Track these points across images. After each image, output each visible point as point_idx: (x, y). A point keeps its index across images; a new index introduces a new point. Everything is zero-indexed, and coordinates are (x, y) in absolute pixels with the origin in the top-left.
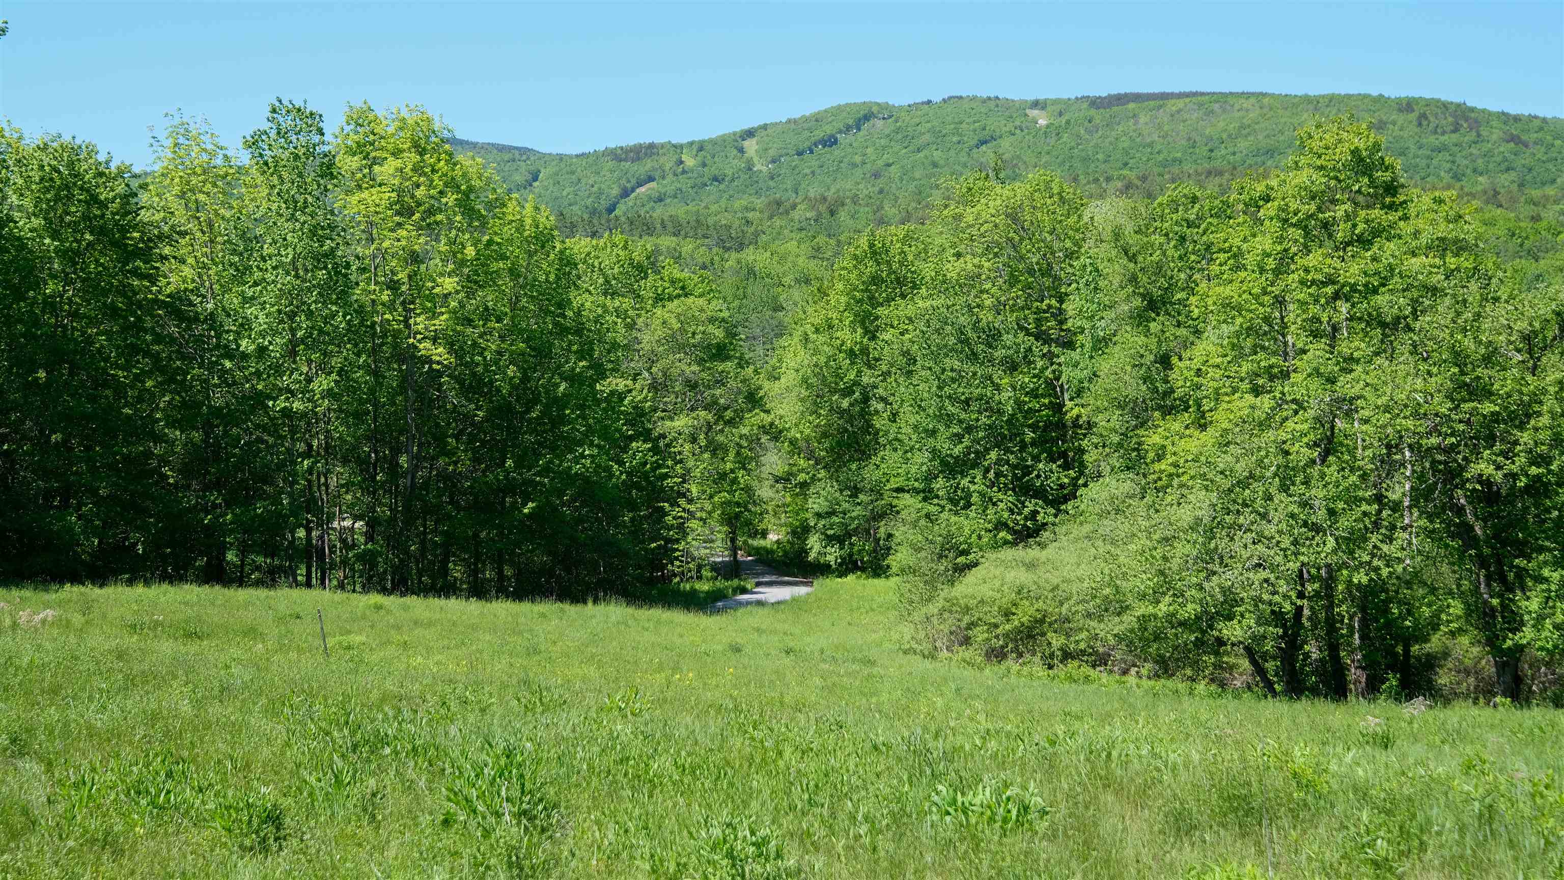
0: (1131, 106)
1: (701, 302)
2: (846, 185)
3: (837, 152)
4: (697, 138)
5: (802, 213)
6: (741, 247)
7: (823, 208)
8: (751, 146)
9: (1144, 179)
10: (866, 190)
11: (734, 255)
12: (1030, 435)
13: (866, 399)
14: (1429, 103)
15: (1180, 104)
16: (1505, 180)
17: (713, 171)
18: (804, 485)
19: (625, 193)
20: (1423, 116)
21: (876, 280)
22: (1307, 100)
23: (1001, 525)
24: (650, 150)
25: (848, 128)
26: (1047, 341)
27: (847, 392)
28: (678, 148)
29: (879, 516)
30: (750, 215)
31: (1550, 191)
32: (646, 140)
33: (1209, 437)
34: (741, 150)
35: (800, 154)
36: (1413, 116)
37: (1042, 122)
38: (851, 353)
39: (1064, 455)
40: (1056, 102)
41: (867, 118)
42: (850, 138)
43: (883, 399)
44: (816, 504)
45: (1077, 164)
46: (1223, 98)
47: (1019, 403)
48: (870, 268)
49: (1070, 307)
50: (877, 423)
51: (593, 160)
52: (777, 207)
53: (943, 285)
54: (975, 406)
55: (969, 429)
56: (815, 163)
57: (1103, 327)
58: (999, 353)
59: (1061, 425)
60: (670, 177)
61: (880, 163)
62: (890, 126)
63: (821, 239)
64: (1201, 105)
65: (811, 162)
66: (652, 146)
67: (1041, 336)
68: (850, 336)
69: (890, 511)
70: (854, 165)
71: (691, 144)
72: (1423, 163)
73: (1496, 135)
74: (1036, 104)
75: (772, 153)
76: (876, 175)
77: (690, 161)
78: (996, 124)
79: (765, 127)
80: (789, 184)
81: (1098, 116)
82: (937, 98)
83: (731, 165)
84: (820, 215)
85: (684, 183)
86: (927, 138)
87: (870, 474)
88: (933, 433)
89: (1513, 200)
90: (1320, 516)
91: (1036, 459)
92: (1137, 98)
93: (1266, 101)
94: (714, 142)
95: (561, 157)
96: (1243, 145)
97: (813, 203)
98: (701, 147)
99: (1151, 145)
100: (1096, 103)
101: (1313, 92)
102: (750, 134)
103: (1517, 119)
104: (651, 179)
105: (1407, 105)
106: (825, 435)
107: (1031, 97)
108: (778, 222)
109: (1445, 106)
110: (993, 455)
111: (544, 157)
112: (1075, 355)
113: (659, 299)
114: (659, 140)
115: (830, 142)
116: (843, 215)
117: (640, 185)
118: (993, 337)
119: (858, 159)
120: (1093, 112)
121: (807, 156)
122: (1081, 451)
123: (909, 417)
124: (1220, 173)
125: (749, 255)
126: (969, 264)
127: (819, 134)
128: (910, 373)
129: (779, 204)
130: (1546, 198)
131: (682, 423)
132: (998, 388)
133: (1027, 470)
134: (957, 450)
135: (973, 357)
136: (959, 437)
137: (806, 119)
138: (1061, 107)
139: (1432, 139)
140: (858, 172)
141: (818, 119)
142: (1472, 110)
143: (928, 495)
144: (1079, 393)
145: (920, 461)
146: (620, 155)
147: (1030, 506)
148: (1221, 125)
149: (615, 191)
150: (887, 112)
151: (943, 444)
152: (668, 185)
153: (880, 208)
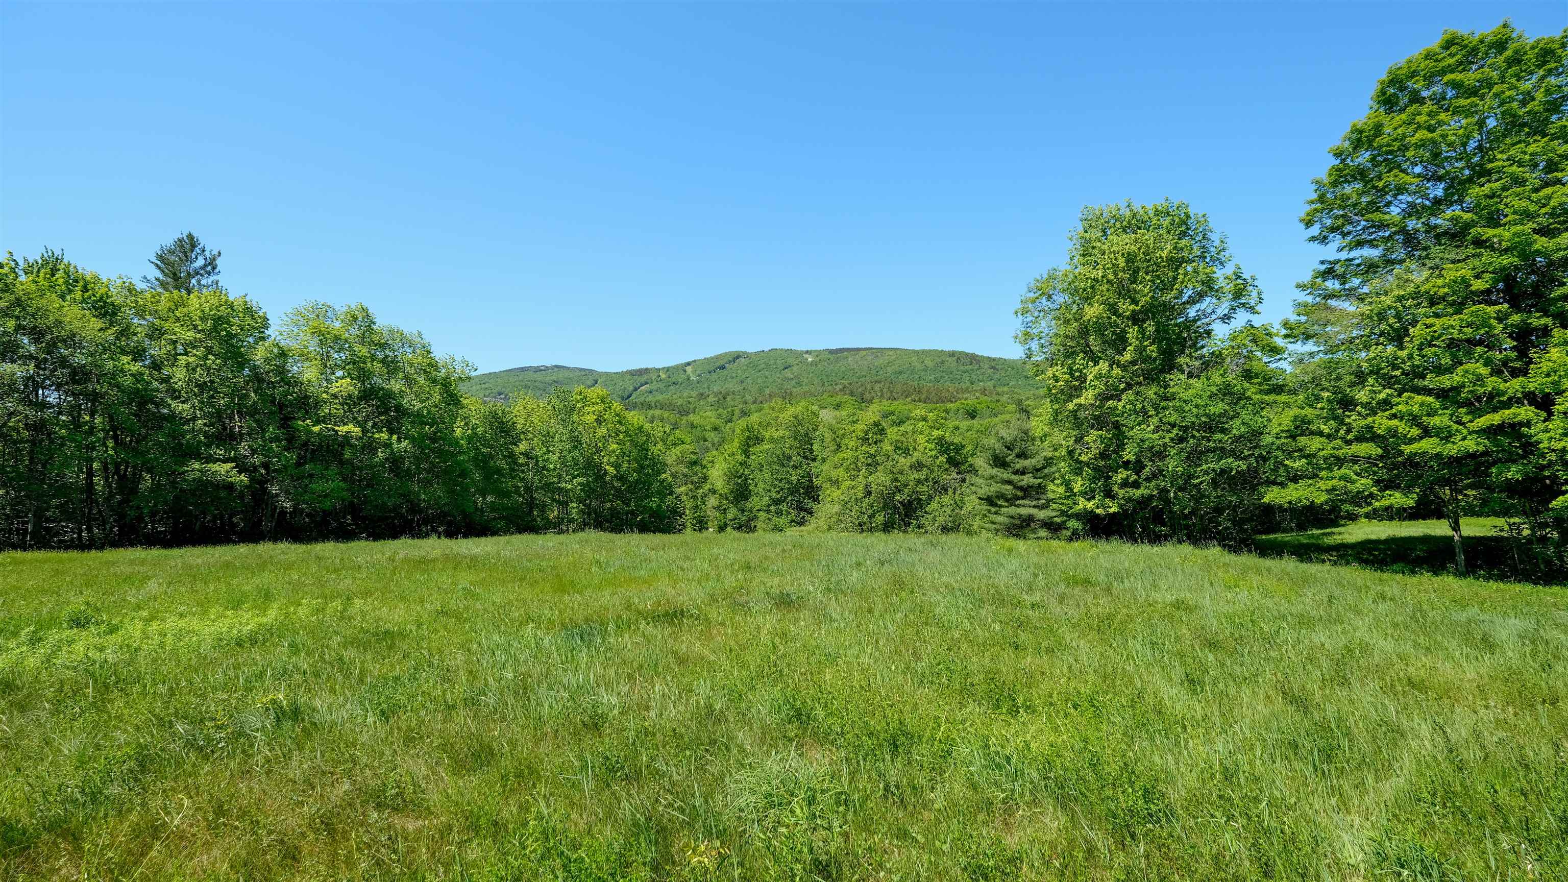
0: (845, 353)
1: (688, 446)
2: (731, 386)
3: (725, 372)
4: (666, 366)
5: (711, 399)
6: (687, 414)
7: (720, 397)
8: (689, 369)
9: (850, 384)
10: (739, 388)
11: (685, 418)
12: (802, 491)
13: (746, 479)
14: (960, 353)
15: (864, 353)
16: (990, 384)
17: (674, 380)
18: (725, 509)
19: (636, 389)
20: (959, 358)
21: (749, 438)
22: (914, 351)
23: (793, 521)
24: (646, 371)
25: (730, 362)
26: (807, 459)
27: (740, 477)
28: (658, 370)
29: (751, 520)
30: (690, 400)
31: (1006, 389)
32: (644, 366)
33: (840, 491)
34: (685, 371)
35: (710, 373)
36: (955, 358)
37: (810, 360)
38: (741, 464)
39: (813, 497)
40: (815, 351)
41: (738, 357)
42: (731, 366)
43: (752, 479)
44: (730, 516)
45: (824, 377)
46: (881, 350)
47: (798, 480)
48: (747, 434)
49: (815, 447)
50: (751, 488)
51: (622, 375)
52: (702, 396)
53: (772, 440)
54: (784, 481)
55: (782, 489)
56: (716, 377)
57: (825, 455)
58: (792, 463)
59: (812, 487)
60: (655, 383)
61: (744, 376)
62: (747, 361)
63: (720, 410)
64: (872, 353)
65: (714, 376)
66: (647, 369)
67: (806, 458)
68: (740, 458)
69: (755, 518)
70: (733, 378)
71: (664, 368)
72: (959, 377)
73: (986, 366)
74: (807, 352)
75: (698, 372)
76: (742, 382)
77: (663, 376)
78: (791, 361)
79: (695, 361)
80: (706, 386)
81: (831, 357)
82: (766, 349)
83: (681, 378)
84: (719, 399)
85: (661, 385)
86: (763, 366)
87: (748, 505)
88: (770, 491)
89: (991, 393)
90: (864, 510)
91: (804, 499)
92: (848, 350)
93: (898, 352)
94: (673, 367)
95: (607, 374)
96: (889, 369)
97: (716, 395)
98: (668, 369)
99: (853, 369)
100: (831, 352)
101: (917, 348)
102: (688, 364)
103: (994, 360)
104: (647, 383)
105: (952, 354)
106: (732, 492)
107: (805, 349)
108: (702, 403)
109: (967, 354)
110: (790, 498)
111: (601, 374)
112: (816, 464)
113: (674, 444)
114: (650, 367)
115: (722, 368)
116: (728, 399)
117: (642, 386)
118: (789, 458)
119: (734, 375)
120: (830, 356)
121: (713, 373)
122: (819, 496)
123: (761, 485)
124: (880, 382)
125: (691, 417)
126: (781, 433)
127: (718, 364)
128: (761, 471)
129: (702, 395)
130: (1003, 392)
131: (683, 489)
132: (791, 475)
133: (801, 503)
134: (778, 496)
135: (783, 466)
136: (778, 492)
137: (712, 358)
138: (818, 353)
139: (962, 368)
140: (735, 380)
141: (717, 358)
142: (977, 356)
143: (768, 511)
144: (817, 477)
145: (766, 499)
146: (633, 373)
147: (802, 514)
148: (881, 361)
149: (631, 388)
150: (746, 355)
151: (773, 494)
152: (654, 386)
153: (744, 396)
